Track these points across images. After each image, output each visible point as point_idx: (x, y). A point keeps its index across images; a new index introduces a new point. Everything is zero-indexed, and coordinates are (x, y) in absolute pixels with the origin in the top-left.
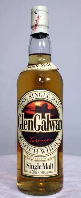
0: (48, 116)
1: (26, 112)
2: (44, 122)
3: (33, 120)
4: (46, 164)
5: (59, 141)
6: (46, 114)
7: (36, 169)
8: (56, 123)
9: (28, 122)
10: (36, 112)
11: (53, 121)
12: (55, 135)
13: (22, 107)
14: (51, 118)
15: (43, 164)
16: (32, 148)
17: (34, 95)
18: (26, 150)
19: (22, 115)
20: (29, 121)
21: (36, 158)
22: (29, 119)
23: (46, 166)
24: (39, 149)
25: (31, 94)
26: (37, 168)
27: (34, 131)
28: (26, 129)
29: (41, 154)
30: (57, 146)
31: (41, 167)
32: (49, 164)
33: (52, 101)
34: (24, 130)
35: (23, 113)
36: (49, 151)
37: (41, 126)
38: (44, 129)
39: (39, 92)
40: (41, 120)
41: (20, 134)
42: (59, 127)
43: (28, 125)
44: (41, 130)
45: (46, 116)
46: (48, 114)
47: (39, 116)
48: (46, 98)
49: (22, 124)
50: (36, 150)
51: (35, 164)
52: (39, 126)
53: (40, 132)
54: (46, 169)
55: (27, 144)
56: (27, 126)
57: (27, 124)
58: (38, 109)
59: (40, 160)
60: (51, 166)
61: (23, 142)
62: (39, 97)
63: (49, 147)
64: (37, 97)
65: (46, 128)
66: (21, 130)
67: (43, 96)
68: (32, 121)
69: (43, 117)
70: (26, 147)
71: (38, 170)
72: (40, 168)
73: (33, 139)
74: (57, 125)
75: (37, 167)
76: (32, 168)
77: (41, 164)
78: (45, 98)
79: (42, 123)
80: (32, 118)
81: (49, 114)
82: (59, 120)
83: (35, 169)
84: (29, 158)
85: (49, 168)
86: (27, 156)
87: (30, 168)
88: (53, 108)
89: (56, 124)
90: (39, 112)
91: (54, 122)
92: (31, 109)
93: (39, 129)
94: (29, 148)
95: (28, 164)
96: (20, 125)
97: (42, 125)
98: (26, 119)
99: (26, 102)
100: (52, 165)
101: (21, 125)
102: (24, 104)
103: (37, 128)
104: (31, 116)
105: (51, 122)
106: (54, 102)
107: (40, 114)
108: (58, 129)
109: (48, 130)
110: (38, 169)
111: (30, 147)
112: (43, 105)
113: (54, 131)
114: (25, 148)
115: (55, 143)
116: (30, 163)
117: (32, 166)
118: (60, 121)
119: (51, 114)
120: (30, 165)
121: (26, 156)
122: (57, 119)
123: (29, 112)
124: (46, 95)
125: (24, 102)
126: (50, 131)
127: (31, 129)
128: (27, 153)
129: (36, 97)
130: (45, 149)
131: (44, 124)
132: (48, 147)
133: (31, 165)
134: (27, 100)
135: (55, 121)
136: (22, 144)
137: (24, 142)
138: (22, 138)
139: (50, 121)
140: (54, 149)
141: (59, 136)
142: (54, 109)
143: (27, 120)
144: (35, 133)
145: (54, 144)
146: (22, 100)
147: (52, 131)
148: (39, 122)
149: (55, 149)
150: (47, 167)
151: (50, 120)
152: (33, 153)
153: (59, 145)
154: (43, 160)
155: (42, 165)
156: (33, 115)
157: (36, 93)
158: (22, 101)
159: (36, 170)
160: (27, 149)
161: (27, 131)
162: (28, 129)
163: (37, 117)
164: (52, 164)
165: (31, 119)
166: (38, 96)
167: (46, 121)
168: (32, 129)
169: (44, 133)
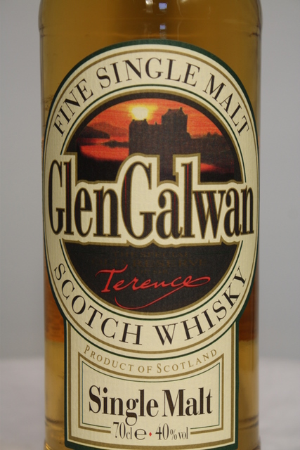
0: (188, 168)
1: (86, 150)
2: (168, 196)
3: (117, 187)
4: (181, 392)
5: (240, 289)
6: (179, 162)
7: (134, 415)
8: (228, 204)
9: (93, 198)
10: (132, 152)
11: (211, 195)
12: (221, 257)
13: (66, 127)
14: (205, 178)
15: (168, 393)
16: (116, 321)
17: (122, 68)
18: (87, 327)
19: (68, 165)
20: (100, 195)
21: (135, 367)
22: (99, 186)
23: (178, 404)
24: (149, 325)
25: (108, 64)
26: (137, 411)
27: (124, 238)
28: (84, 230)
29: (158, 346)
30: (233, 311)
31: (156, 405)
32: (191, 393)
33: (210, 97)
34: (76, 237)
35: (73, 158)
36: (194, 332)
37: (155, 219)
38: (168, 228)
39: (146, 57)
40: (157, 189)
41: (59, 257)
42: (241, 222)
43: (93, 214)
44: (154, 236)
45: (179, 170)
46: (187, 160)
47: (148, 171)
48: (180, 85)
49: (64, 206)
50: (132, 329)
51: (126, 391)
52: (148, 217)
53: (153, 246)
54: (181, 414)
55: (89, 302)
56: (88, 217)
57: (88, 208)
58: (141, 137)
59: (154, 373)
60: (202, 404)
61: (74, 291)
62: (145, 79)
63: (194, 314)
64: (136, 80)
65: (181, 224)
66: (62, 235)
67: (165, 75)
68: (112, 193)
69: (167, 174)
70: (88, 313)
71: (143, 423)
72: (153, 410)
73: (117, 278)
74: (232, 214)
75: (138, 405)
76: (113, 412)
77: (154, 392)
78: (175, 84)
79: (162, 202)
80: (113, 178)
81: (194, 160)
82: (239, 187)
83: (129, 415)
84: (101, 364)
85: (195, 413)
86: (93, 354)
87: (105, 412)
88: (214, 130)
89: (225, 209)
90: (147, 152)
91: (217, 197)
92: (106, 136)
93: (147, 231)
94: (98, 321)
95: (95, 392)
96: (55, 215)
97: (159, 211)
98: (83, 185)
99: (83, 105)
100: (209, 397)
101: (60, 211)
102: (76, 114)
103: (138, 224)
104: (107, 170)
105: (205, 197)
106: (217, 105)
107: (153, 161)
108: (237, 232)
109: (188, 233)
110: (142, 414)
111: (107, 314)
112: (164, 118)
113: (217, 240)
114: (83, 319)
115: (220, 297)
116: (105, 390)
117: (113, 401)
118: (244, 192)
119: (202, 160)
120: (105, 399)
121: (88, 355)
122: (232, 185)
123: (98, 151)
124: (179, 70)
125: (77, 104)
126: (197, 240)
127: (107, 229)
128: (90, 340)
129: (130, 81)
130: (174, 322)
131: (168, 206)
132: (189, 314)
133: (109, 395)
134: (87, 94)
135: (222, 193)
136: (68, 303)
137: (78, 292)
138: (67, 276)
139: (199, 195)
140: (217, 324)
141: (242, 264)
142: (215, 135)
143: (91, 188)
144: (130, 248)
145: (216, 298)
146: (68, 96)
147: (209, 239)
148: (145, 196)
149: (223, 321)
150: (185, 406)
151: (196, 186)
152: (117, 341)
153: (239, 304)
154: (163, 373)
155: (161, 400)
156: (116, 165)
157: (132, 58)
158: (67, 101)
159: (131, 420)
160: (89, 324)
161: (91, 239)
162: (94, 230)
163: (139, 173)
164: (205, 395)
165: (107, 186)
166: (139, 74)
167: (180, 191)
168: (114, 233)
169: (171, 249)
